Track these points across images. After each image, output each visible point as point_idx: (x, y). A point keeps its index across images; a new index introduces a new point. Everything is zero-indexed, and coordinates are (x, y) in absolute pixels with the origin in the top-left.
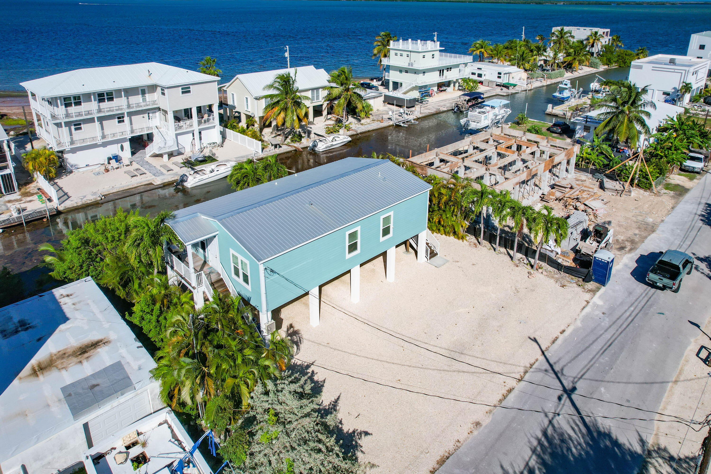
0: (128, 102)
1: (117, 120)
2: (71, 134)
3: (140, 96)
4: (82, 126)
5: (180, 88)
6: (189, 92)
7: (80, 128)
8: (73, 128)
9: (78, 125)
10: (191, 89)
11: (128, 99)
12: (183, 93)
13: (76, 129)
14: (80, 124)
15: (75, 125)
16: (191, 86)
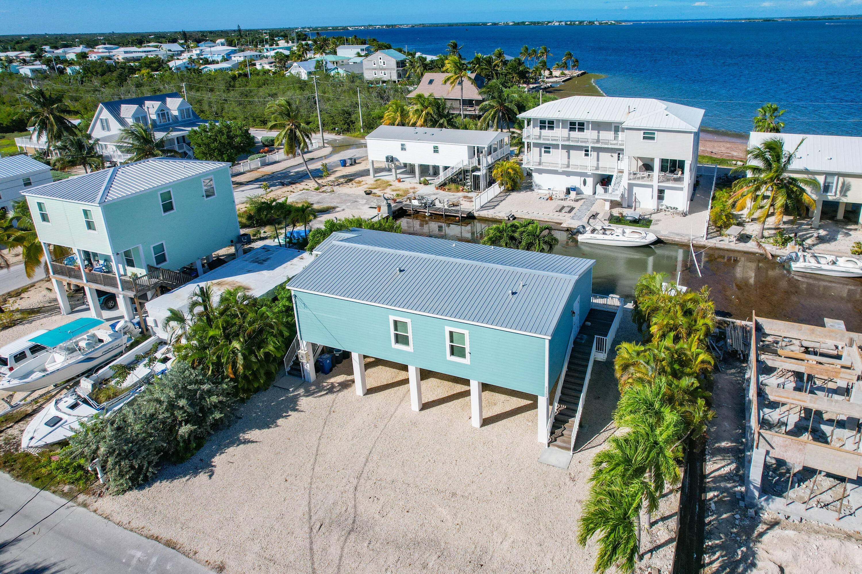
0: (598, 136)
1: (584, 152)
2: (540, 156)
3: (612, 133)
4: (551, 150)
5: (642, 132)
6: (653, 138)
7: (549, 152)
8: (543, 150)
9: (547, 148)
10: (656, 136)
11: (599, 133)
12: (644, 138)
13: (545, 152)
14: (549, 148)
15: (545, 148)
16: (656, 132)
